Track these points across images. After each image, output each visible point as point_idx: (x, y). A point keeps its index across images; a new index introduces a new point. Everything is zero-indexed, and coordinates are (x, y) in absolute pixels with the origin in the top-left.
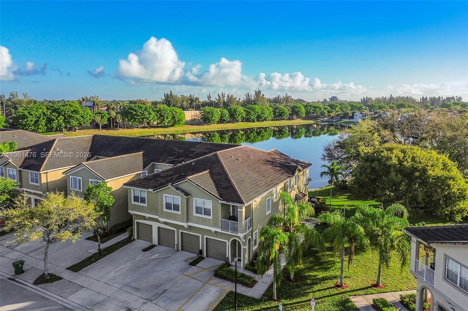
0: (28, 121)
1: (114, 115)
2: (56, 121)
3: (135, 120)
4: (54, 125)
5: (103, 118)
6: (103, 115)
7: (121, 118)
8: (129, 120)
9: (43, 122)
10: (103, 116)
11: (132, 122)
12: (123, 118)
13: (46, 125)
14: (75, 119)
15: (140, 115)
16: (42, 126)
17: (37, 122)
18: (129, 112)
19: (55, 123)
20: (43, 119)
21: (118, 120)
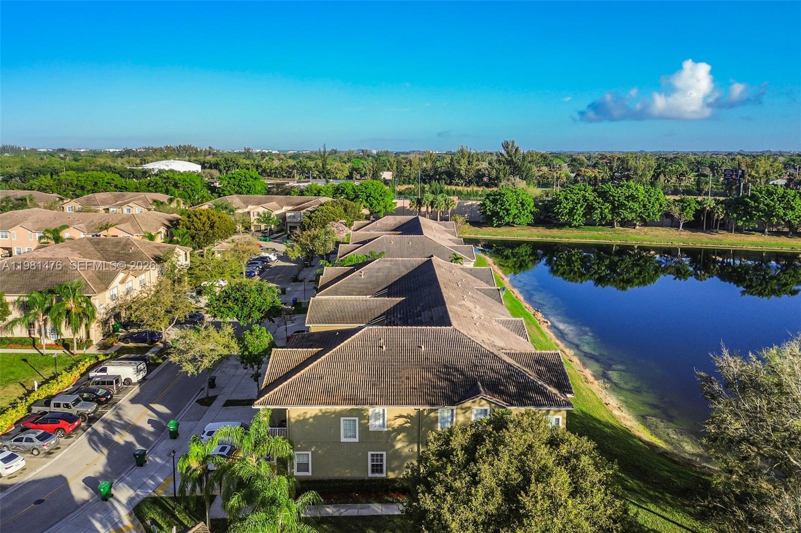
0: (560, 208)
1: (709, 205)
2: (599, 211)
3: (751, 218)
4: (596, 216)
5: (685, 209)
6: (686, 205)
7: (722, 212)
8: (739, 218)
9: (580, 211)
10: (686, 207)
11: (744, 221)
12: (727, 212)
13: (584, 215)
14: (628, 210)
15: (765, 209)
16: (579, 216)
17: (572, 209)
18: (744, 201)
19: (596, 214)
20: (581, 206)
21: (716, 215)
